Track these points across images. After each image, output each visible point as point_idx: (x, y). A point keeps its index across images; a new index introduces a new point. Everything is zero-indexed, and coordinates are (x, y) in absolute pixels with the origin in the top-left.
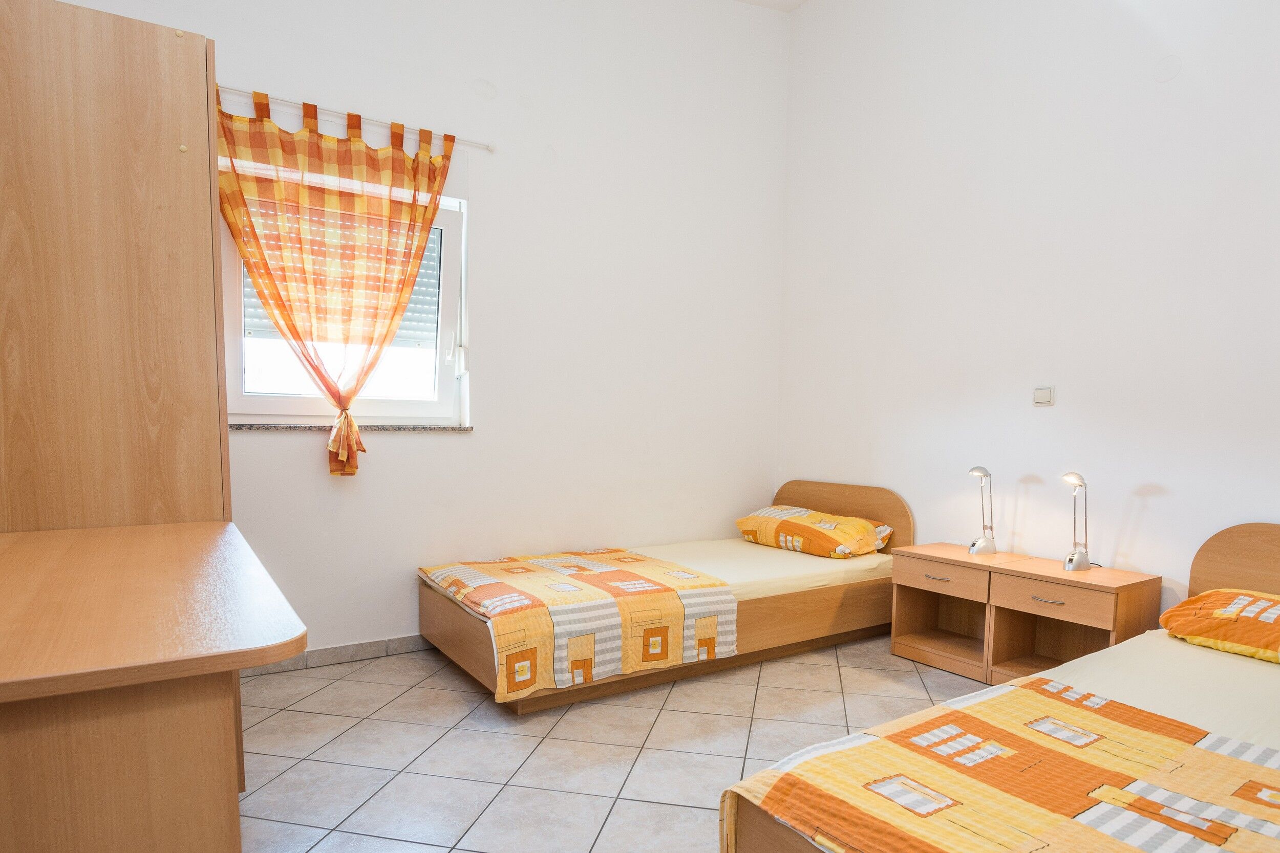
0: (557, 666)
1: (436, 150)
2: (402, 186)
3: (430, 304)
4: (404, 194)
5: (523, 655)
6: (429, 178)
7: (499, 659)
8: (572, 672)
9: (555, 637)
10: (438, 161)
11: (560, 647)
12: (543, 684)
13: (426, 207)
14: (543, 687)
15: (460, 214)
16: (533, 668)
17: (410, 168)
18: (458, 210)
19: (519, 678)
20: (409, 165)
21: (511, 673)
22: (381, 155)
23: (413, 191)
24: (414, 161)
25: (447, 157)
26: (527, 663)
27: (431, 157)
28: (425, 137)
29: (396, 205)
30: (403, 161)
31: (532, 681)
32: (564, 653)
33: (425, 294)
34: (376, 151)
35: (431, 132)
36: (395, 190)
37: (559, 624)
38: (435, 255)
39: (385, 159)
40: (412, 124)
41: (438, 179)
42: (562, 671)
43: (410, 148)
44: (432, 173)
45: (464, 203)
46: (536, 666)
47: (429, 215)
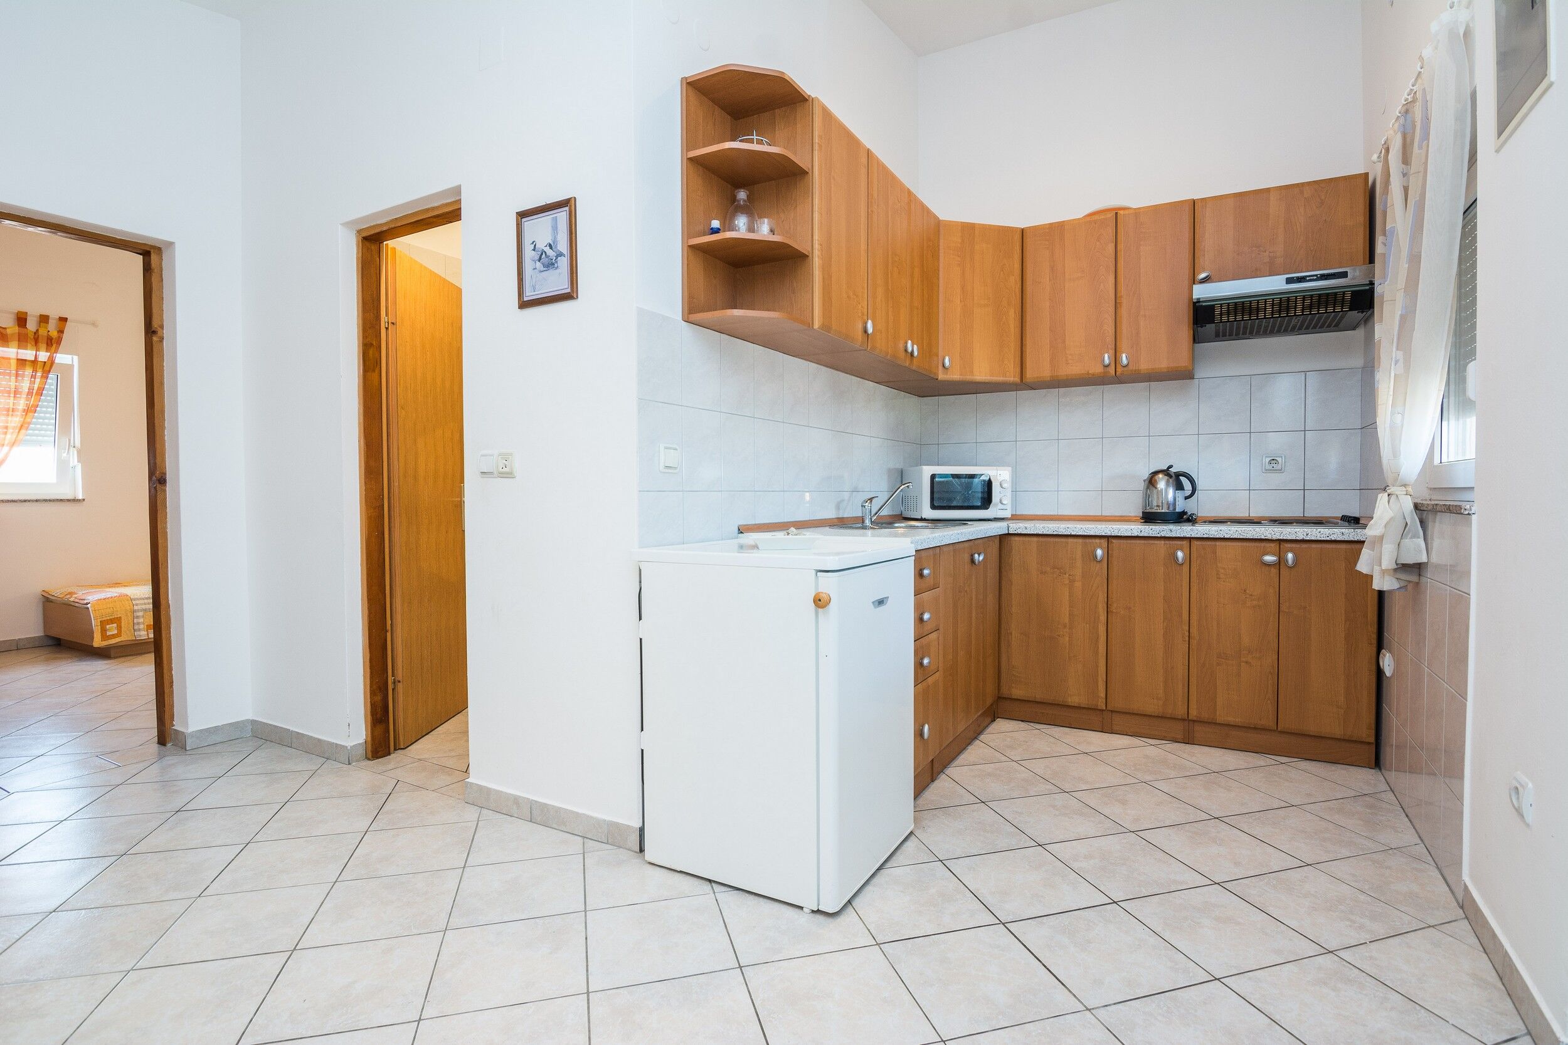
0: (136, 627)
1: (52, 328)
2: (26, 348)
3: (50, 419)
4: (28, 354)
5: (111, 621)
6: (47, 344)
7: (95, 624)
8: (147, 631)
9: (134, 611)
10: (54, 334)
11: (138, 617)
12: (125, 637)
13: (45, 362)
14: (127, 639)
15: (72, 366)
16: (119, 628)
17: (32, 337)
18: (71, 363)
19: (108, 633)
20: (31, 335)
21: (104, 631)
22: (9, 331)
23: (35, 352)
24: (35, 333)
25: (61, 332)
26: (115, 625)
27: (49, 331)
28: (44, 319)
29: (22, 363)
30: (27, 335)
31: (119, 635)
32: (141, 620)
33: (46, 413)
34: (5, 328)
35: (48, 316)
36: (20, 351)
37: (137, 605)
38: (53, 387)
39: (12, 335)
40: (33, 312)
41: (54, 346)
42: (139, 630)
43: (31, 325)
44: (49, 341)
45: (76, 358)
46: (121, 627)
47: (47, 368)
